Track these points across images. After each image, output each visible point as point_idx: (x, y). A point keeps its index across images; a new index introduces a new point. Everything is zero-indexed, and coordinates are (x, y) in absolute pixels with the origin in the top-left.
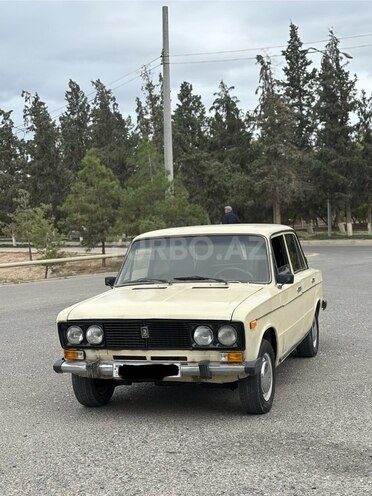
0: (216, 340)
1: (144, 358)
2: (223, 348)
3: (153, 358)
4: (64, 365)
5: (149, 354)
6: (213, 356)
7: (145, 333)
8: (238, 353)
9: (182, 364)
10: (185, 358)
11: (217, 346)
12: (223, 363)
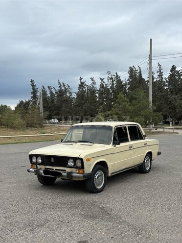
0: (75, 164)
1: (53, 169)
2: (77, 168)
3: (56, 170)
4: (31, 170)
5: (55, 168)
6: (74, 170)
7: (53, 160)
8: (82, 170)
9: (63, 172)
10: (65, 170)
11: (75, 167)
12: (77, 173)
